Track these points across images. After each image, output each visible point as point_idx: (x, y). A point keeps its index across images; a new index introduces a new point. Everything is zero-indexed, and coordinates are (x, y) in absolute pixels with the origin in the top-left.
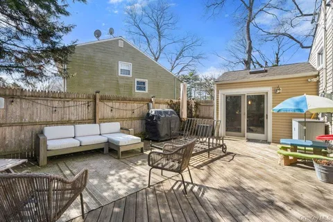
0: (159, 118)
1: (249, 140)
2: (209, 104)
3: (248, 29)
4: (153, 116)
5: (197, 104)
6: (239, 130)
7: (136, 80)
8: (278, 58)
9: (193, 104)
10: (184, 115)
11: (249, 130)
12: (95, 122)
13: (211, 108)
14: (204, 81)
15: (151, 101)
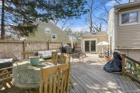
0: (66, 48)
1: (91, 54)
2: (80, 44)
3: (91, 16)
4: (65, 48)
5: (76, 44)
6: (89, 51)
7: (52, 34)
8: (101, 26)
9: (75, 44)
10: (72, 47)
11: (91, 51)
12: (48, 50)
13: (81, 45)
14: (74, 33)
15: (62, 43)
